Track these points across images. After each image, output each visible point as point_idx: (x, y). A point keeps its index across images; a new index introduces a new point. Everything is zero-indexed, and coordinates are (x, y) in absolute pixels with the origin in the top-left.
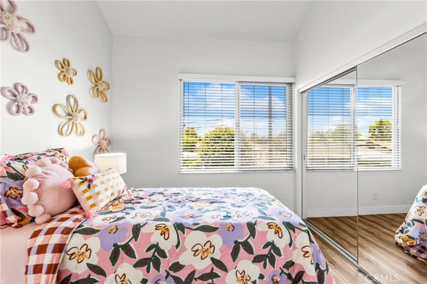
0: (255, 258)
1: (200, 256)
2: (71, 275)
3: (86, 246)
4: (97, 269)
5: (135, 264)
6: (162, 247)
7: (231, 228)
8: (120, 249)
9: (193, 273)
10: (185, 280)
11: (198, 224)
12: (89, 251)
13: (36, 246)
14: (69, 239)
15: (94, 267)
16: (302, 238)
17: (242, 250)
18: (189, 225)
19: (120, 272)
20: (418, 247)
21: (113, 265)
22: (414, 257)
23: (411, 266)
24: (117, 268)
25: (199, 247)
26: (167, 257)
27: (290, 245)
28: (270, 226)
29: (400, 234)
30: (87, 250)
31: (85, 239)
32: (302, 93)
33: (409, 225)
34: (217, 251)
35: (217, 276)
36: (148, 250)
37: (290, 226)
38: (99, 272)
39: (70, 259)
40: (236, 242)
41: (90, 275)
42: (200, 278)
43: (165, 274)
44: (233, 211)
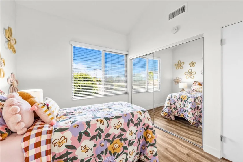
0: (134, 125)
1: (117, 128)
2: (56, 154)
3: (64, 137)
4: (71, 146)
5: (91, 139)
6: (102, 128)
7: (126, 115)
8: (83, 134)
9: (115, 136)
10: (112, 140)
11: (114, 116)
12: (66, 139)
13: (32, 144)
14: (52, 136)
15: (69, 146)
16: (147, 115)
17: (131, 123)
18: (110, 117)
19: (83, 145)
20: (168, 115)
21: (80, 142)
22: (167, 119)
23: (166, 122)
24: (81, 143)
25: (116, 125)
26: (103, 132)
27: (144, 117)
28: (138, 112)
29: (162, 113)
30: (64, 139)
31: (62, 134)
32: (131, 59)
33: (165, 108)
34: (122, 125)
35: (123, 135)
36: (96, 131)
37: (143, 111)
38: (72, 148)
39: (54, 146)
40: (129, 120)
41: (67, 151)
42: (117, 138)
43: (104, 139)
44: (122, 110)
